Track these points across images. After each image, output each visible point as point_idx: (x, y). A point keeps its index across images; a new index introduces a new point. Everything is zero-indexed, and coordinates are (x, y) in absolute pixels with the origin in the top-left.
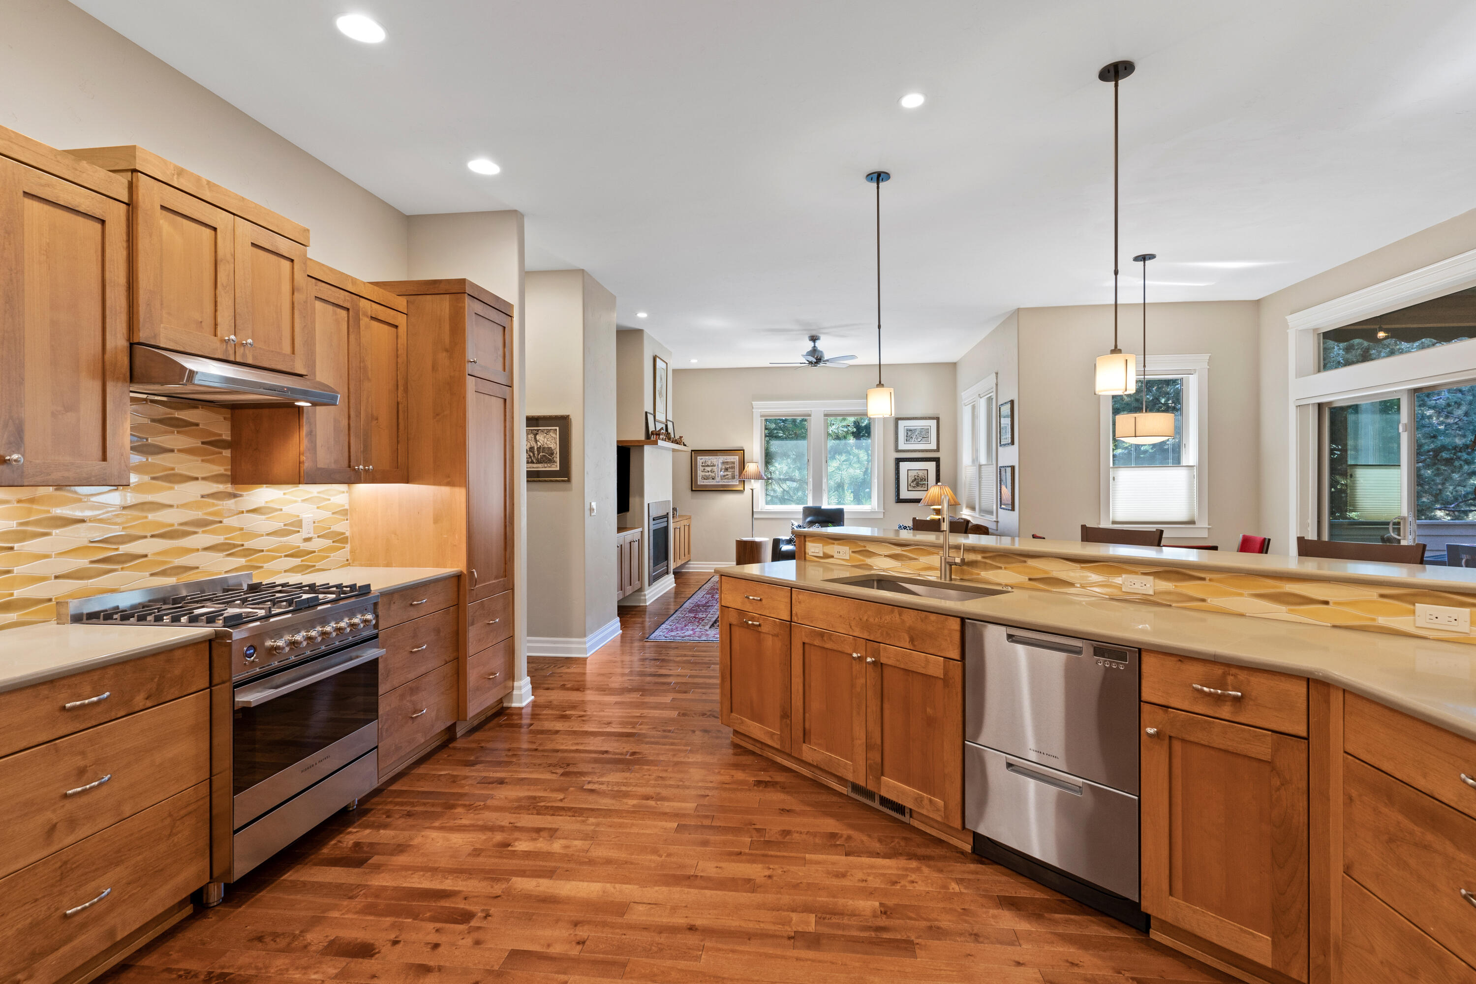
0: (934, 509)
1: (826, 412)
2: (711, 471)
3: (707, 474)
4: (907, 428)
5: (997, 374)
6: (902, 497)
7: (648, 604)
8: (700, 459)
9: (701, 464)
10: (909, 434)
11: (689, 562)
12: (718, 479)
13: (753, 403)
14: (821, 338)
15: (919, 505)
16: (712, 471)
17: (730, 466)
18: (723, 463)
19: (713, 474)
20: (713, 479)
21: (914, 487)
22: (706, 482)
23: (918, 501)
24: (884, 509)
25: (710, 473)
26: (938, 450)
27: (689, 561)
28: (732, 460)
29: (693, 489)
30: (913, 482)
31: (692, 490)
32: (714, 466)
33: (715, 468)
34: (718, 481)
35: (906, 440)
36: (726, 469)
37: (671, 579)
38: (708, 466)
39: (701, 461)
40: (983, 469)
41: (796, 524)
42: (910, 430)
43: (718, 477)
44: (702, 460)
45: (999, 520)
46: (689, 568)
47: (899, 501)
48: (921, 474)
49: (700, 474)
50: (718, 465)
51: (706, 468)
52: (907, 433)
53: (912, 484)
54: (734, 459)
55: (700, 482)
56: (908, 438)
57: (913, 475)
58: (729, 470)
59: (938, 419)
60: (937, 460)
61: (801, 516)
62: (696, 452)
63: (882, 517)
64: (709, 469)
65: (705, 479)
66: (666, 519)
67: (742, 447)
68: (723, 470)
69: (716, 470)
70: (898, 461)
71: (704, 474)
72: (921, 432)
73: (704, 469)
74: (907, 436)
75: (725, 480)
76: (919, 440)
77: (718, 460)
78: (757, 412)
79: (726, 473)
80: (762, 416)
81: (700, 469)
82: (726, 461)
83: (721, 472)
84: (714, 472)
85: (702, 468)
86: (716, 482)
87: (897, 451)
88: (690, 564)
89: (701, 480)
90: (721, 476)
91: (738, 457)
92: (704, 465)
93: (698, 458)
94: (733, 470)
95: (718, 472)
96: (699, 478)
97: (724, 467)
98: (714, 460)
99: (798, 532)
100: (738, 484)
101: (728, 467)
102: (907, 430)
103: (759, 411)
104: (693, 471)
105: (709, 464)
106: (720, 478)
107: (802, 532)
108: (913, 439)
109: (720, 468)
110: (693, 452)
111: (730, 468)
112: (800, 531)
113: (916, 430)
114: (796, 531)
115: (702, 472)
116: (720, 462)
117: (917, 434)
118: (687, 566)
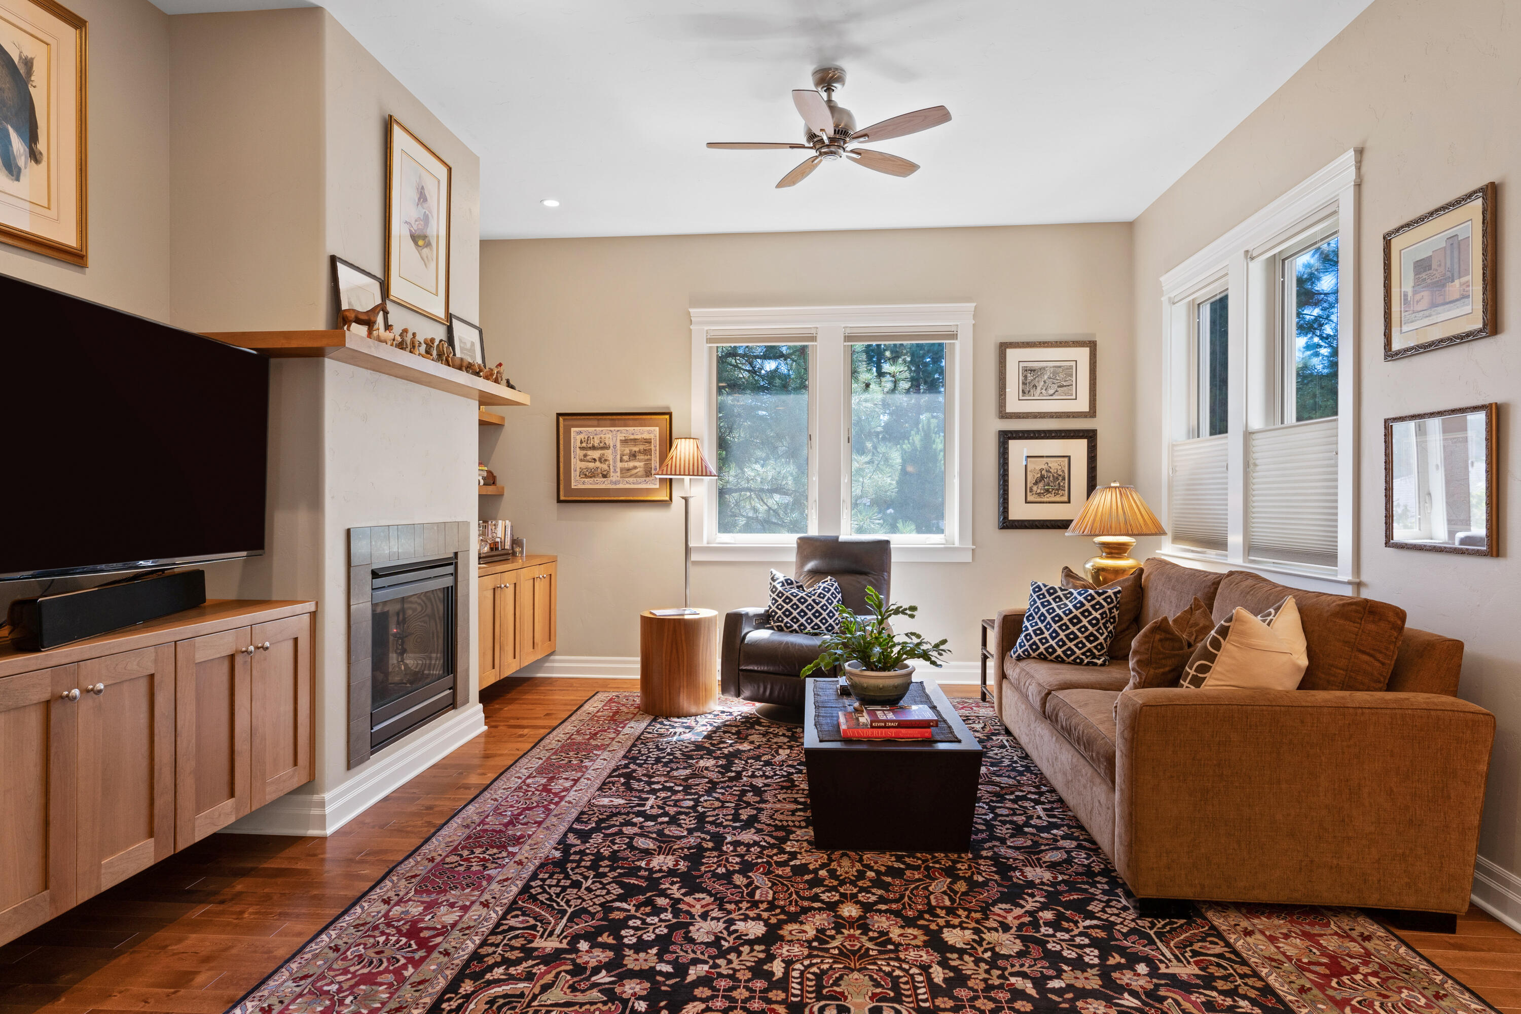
0: (1105, 545)
1: (848, 331)
2: (600, 459)
3: (591, 465)
4: (1025, 364)
5: (1360, 152)
6: (1013, 515)
7: (329, 831)
8: (578, 434)
9: (578, 444)
10: (1030, 378)
11: (552, 657)
12: (615, 476)
13: (691, 310)
14: (848, 78)
15: (1068, 533)
16: (602, 460)
17: (642, 447)
18: (625, 442)
19: (605, 467)
20: (605, 476)
21: (1039, 494)
22: (589, 484)
23: (1063, 525)
24: (974, 542)
25: (598, 464)
26: (1092, 413)
27: (552, 653)
28: (646, 436)
29: (562, 498)
30: (1036, 483)
31: (559, 501)
32: (606, 447)
33: (609, 454)
34: (615, 482)
35: (1024, 392)
36: (633, 456)
37: (475, 714)
38: (594, 448)
39: (579, 438)
40: (1258, 443)
41: (781, 577)
42: (1032, 370)
43: (615, 471)
44: (582, 436)
45: (1364, 578)
46: (552, 670)
47: (1007, 524)
48: (1054, 465)
49: (577, 465)
50: (615, 446)
51: (590, 452)
52: (1026, 377)
53: (1035, 488)
54: (648, 432)
55: (577, 483)
56: (1027, 388)
57: (1038, 468)
58: (639, 457)
59: (1092, 346)
60: (1090, 436)
61: (793, 558)
62: (567, 419)
63: (971, 561)
64: (596, 454)
65: (586, 476)
66: (450, 569)
67: (668, 408)
68: (626, 458)
69: (610, 458)
70: (1005, 437)
71: (584, 465)
72: (1055, 373)
73: (585, 456)
74: (1024, 384)
75: (631, 480)
76: (1051, 392)
77: (612, 435)
78: (699, 333)
79: (631, 464)
80: (709, 340)
81: (576, 454)
82: (632, 437)
83: (621, 461)
84: (606, 460)
85: (580, 453)
86: (611, 482)
87: (1003, 415)
88: (554, 661)
89: (578, 478)
90: (622, 469)
91: (657, 429)
92: (584, 445)
93: (573, 429)
94: (646, 457)
95: (615, 462)
96: (575, 475)
97: (627, 451)
98: (607, 436)
99: (787, 597)
100: (657, 486)
101: (636, 449)
102: (1026, 370)
103: (706, 328)
104: (562, 459)
105: (596, 445)
106: (619, 474)
107: (795, 597)
108: (1039, 388)
109: (619, 453)
110: (561, 419)
111: (640, 452)
112: (792, 594)
113: (1044, 368)
114: (780, 595)
115: (581, 460)
116: (619, 438)
117: (1046, 377)
118: (547, 664)
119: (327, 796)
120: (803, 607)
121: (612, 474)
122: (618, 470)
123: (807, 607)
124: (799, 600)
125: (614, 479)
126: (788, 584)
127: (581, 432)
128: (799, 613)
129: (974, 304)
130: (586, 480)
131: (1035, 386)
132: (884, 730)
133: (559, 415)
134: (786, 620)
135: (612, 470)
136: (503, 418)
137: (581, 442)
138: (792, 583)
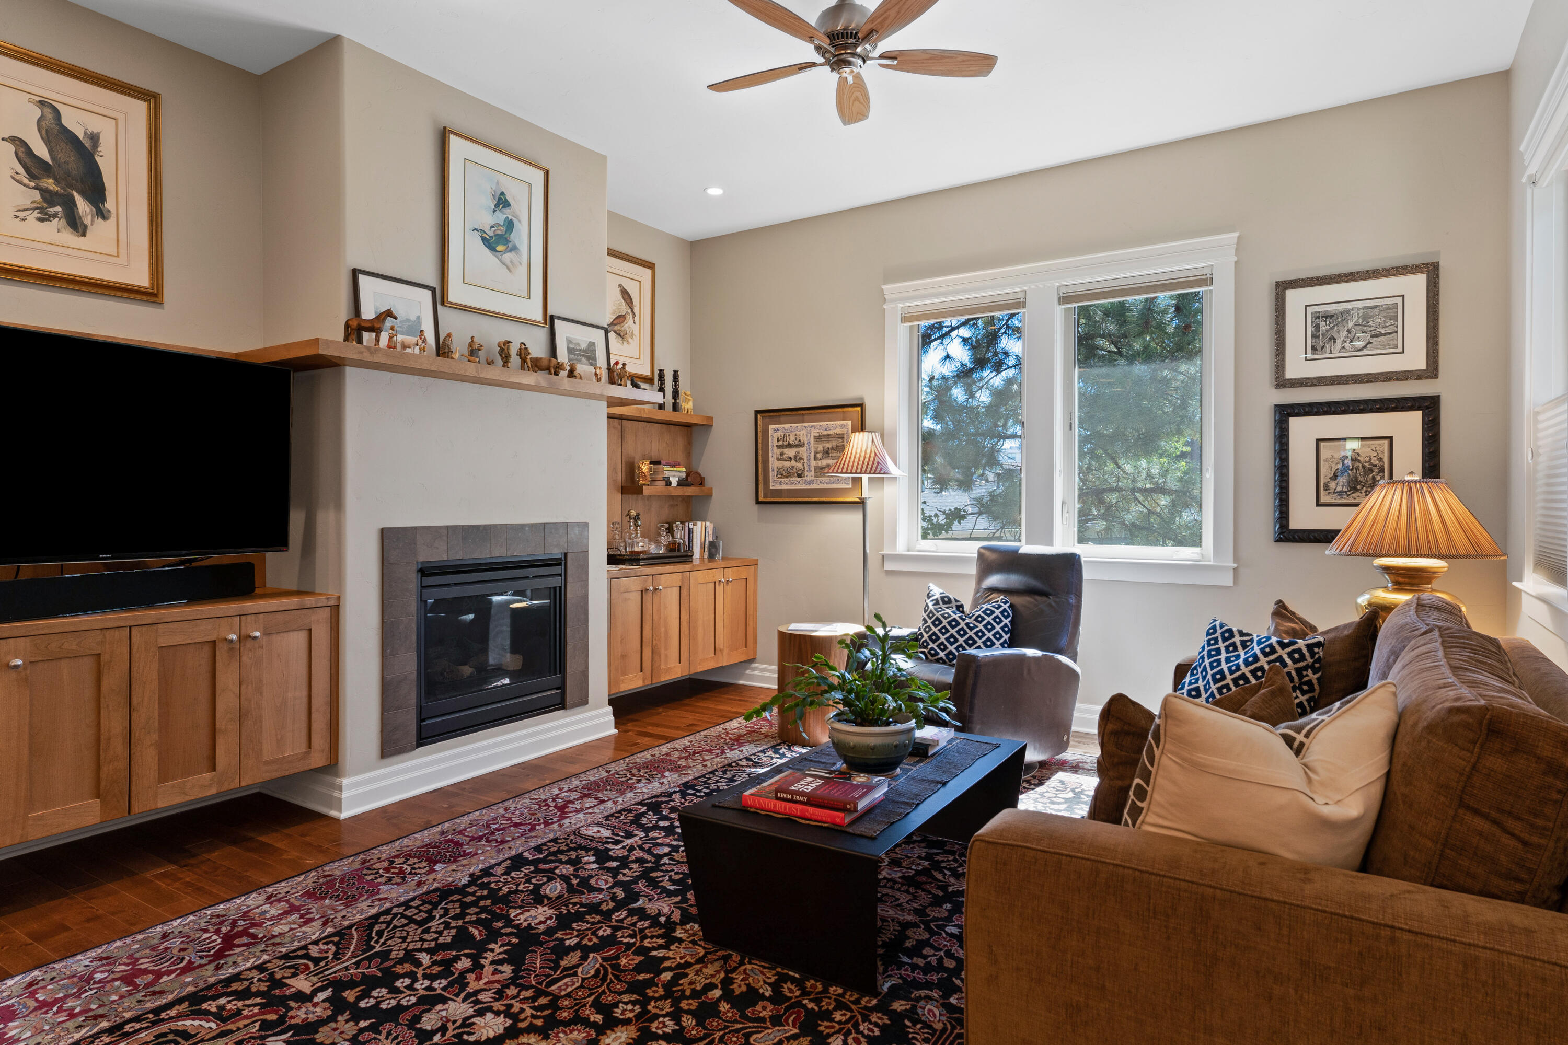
0: (1388, 569)
1: (1063, 290)
2: (795, 457)
3: (787, 464)
4: (1317, 309)
6: (1297, 522)
7: (344, 815)
8: (776, 431)
9: (776, 443)
10: (1324, 326)
11: (753, 665)
12: (809, 476)
13: (884, 287)
16: (797, 458)
17: (834, 443)
18: (818, 438)
19: (800, 465)
20: (800, 476)
21: (1340, 494)
22: (785, 484)
24: (1236, 559)
25: (793, 462)
26: (1432, 370)
27: (752, 661)
28: (839, 431)
29: (761, 499)
30: (1335, 477)
31: (758, 502)
32: (801, 445)
33: (803, 451)
34: (810, 482)
35: (1314, 349)
36: (826, 453)
37: (603, 715)
38: (789, 446)
39: (776, 435)
41: (937, 592)
42: (1328, 316)
43: (809, 470)
44: (779, 434)
46: (752, 678)
47: (1287, 534)
48: (1367, 450)
49: (774, 464)
50: (809, 443)
51: (786, 451)
52: (1317, 327)
53: (1332, 485)
54: (842, 427)
55: (775, 482)
56: (1321, 342)
58: (833, 454)
59: (1432, 271)
60: (1428, 406)
62: (765, 416)
63: (1232, 584)
64: (791, 452)
65: (783, 476)
67: (862, 399)
68: (819, 456)
69: (805, 456)
70: (1285, 413)
71: (780, 464)
72: (1366, 318)
73: (782, 454)
74: (1314, 336)
75: (824, 479)
76: (1360, 344)
77: (806, 431)
78: (894, 310)
79: (825, 462)
80: (905, 319)
81: (774, 452)
82: (825, 433)
83: (815, 459)
84: (801, 459)
85: (777, 452)
86: (806, 482)
87: (1282, 382)
88: (754, 669)
89: (775, 478)
90: (816, 468)
91: (850, 422)
92: (781, 443)
93: (771, 427)
94: (839, 454)
95: (809, 460)
96: (772, 475)
97: (820, 448)
98: (802, 432)
99: (937, 619)
100: (850, 486)
101: (829, 445)
102: (1317, 316)
103: (900, 306)
104: (760, 459)
105: (791, 442)
106: (812, 473)
107: (946, 618)
108: (1339, 342)
109: (813, 450)
110: (759, 416)
111: (833, 448)
112: (943, 615)
113: (1348, 312)
114: (931, 614)
115: (778, 459)
116: (813, 435)
117: (1351, 324)
118: (748, 672)
119: (345, 781)
120: (953, 631)
121: (806, 473)
122: (812, 469)
123: (958, 632)
124: (949, 623)
125: (808, 479)
126: (944, 602)
127: (777, 430)
128: (947, 639)
129: (1236, 234)
130: (783, 480)
131: (1333, 339)
132: (788, 805)
133: (757, 412)
134: (932, 645)
135: (806, 469)
136: (711, 418)
137: (778, 440)
138: (950, 601)
